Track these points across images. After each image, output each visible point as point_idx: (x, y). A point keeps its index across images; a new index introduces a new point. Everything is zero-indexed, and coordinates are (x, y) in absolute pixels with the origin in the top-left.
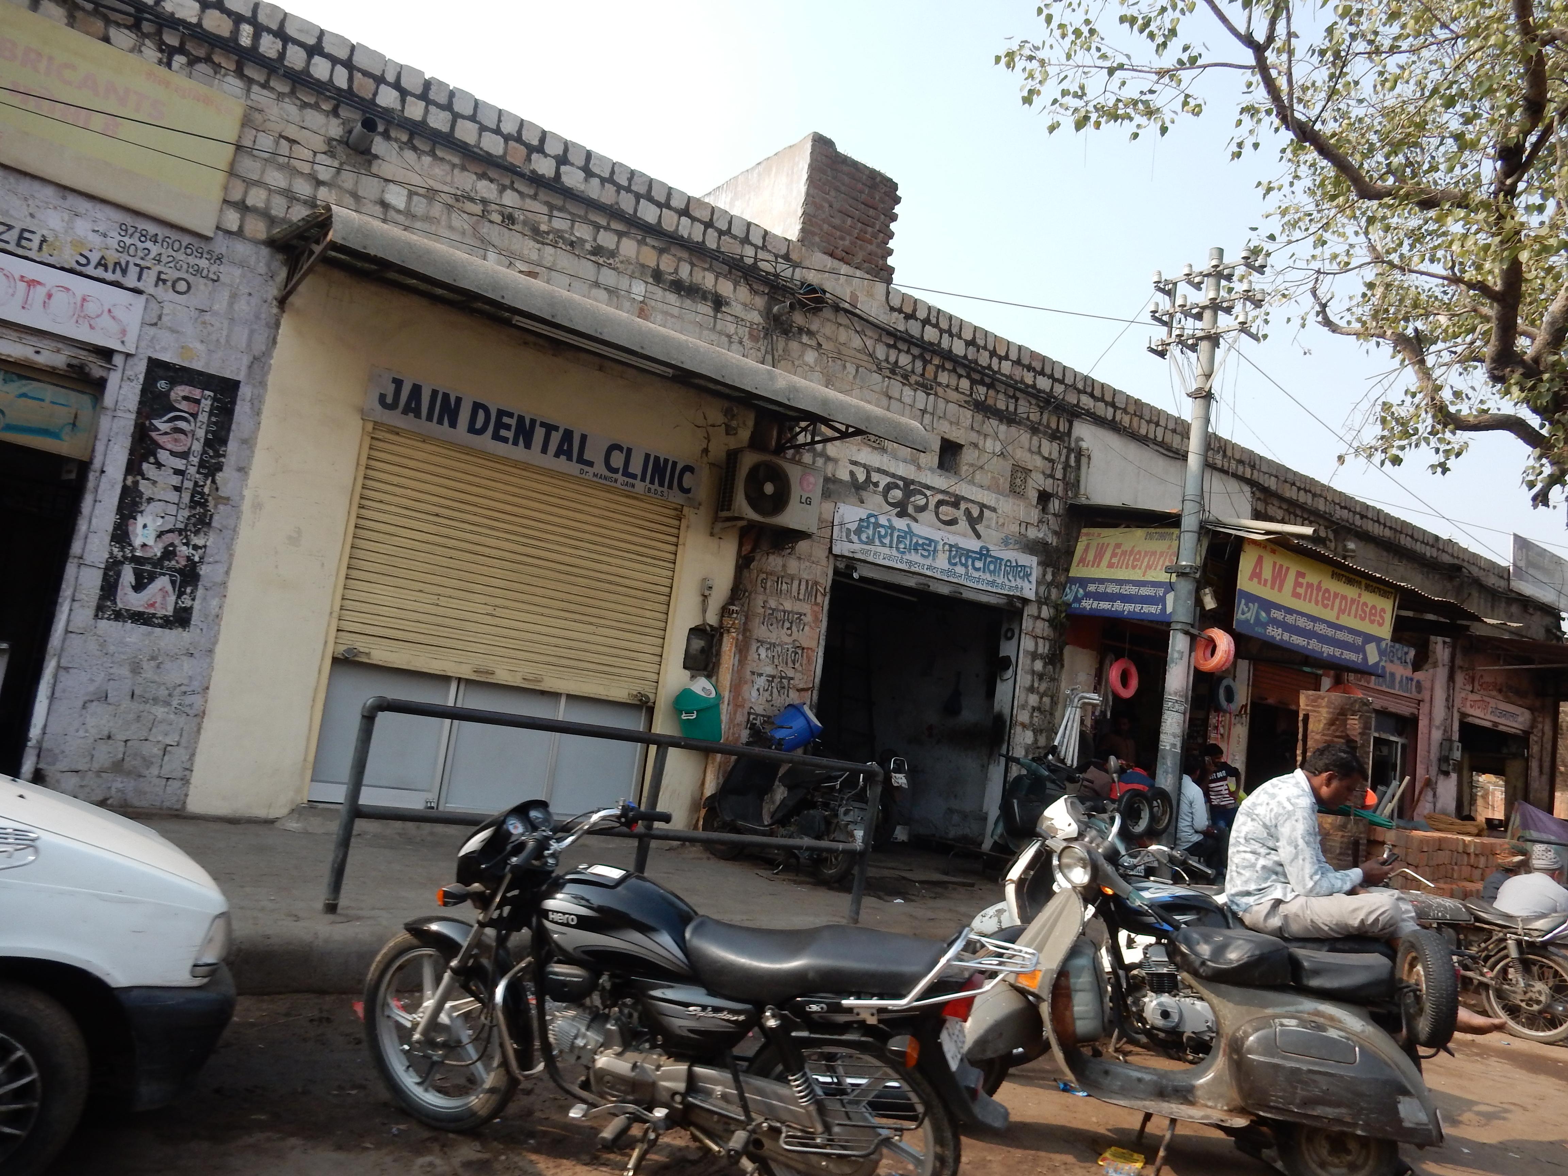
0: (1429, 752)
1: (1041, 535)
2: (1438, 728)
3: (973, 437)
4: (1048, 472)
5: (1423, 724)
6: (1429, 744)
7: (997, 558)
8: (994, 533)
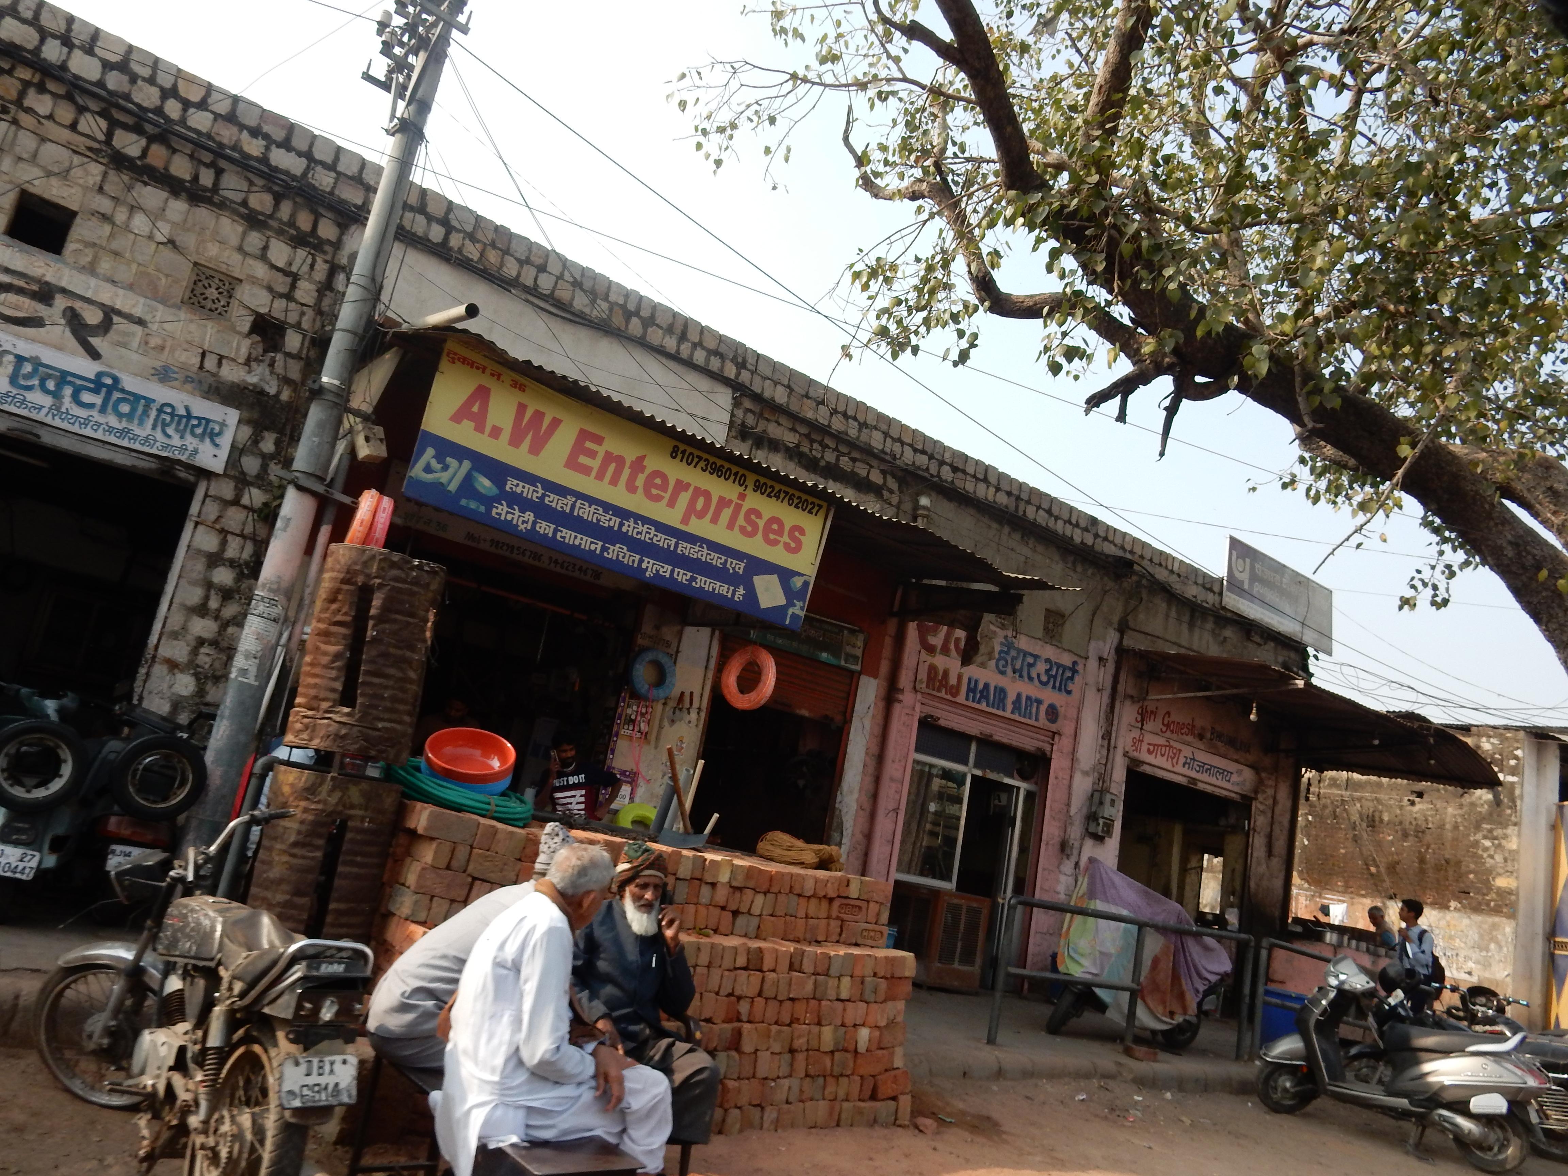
0: (1068, 805)
1: (252, 379)
2: (1086, 773)
3: (104, 204)
4: (283, 289)
5: (1058, 764)
6: (1070, 794)
7: (137, 397)
8: (135, 357)
